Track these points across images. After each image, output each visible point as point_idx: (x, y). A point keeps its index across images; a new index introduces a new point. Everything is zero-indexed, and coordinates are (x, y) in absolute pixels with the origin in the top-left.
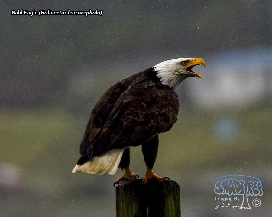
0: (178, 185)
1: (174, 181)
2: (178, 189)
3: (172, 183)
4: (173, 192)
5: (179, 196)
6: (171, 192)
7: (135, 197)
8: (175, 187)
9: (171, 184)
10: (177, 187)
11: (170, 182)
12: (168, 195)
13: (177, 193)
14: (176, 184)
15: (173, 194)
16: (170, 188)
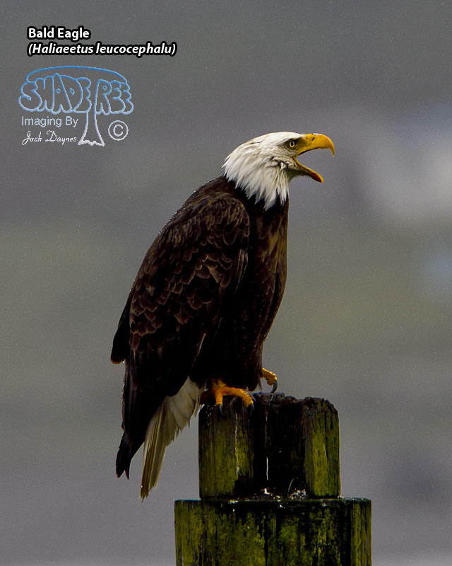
0: (335, 409)
1: (327, 401)
2: (334, 416)
3: (322, 405)
4: (322, 425)
5: (337, 434)
6: (318, 425)
7: (241, 434)
8: (329, 414)
9: (319, 407)
10: (334, 414)
11: (317, 403)
12: (313, 432)
13: (332, 427)
14: (330, 407)
15: (324, 429)
16: (318, 417)
